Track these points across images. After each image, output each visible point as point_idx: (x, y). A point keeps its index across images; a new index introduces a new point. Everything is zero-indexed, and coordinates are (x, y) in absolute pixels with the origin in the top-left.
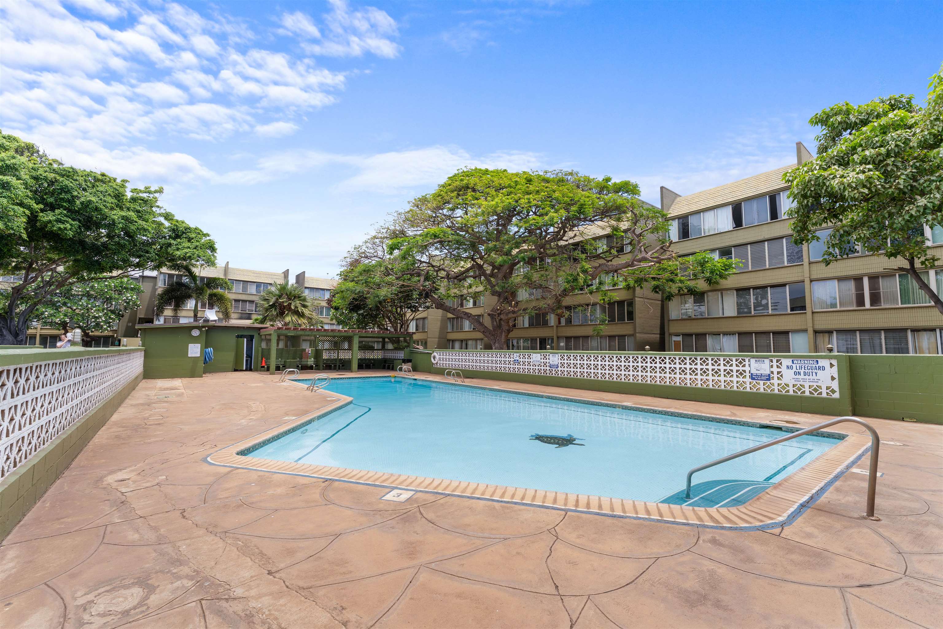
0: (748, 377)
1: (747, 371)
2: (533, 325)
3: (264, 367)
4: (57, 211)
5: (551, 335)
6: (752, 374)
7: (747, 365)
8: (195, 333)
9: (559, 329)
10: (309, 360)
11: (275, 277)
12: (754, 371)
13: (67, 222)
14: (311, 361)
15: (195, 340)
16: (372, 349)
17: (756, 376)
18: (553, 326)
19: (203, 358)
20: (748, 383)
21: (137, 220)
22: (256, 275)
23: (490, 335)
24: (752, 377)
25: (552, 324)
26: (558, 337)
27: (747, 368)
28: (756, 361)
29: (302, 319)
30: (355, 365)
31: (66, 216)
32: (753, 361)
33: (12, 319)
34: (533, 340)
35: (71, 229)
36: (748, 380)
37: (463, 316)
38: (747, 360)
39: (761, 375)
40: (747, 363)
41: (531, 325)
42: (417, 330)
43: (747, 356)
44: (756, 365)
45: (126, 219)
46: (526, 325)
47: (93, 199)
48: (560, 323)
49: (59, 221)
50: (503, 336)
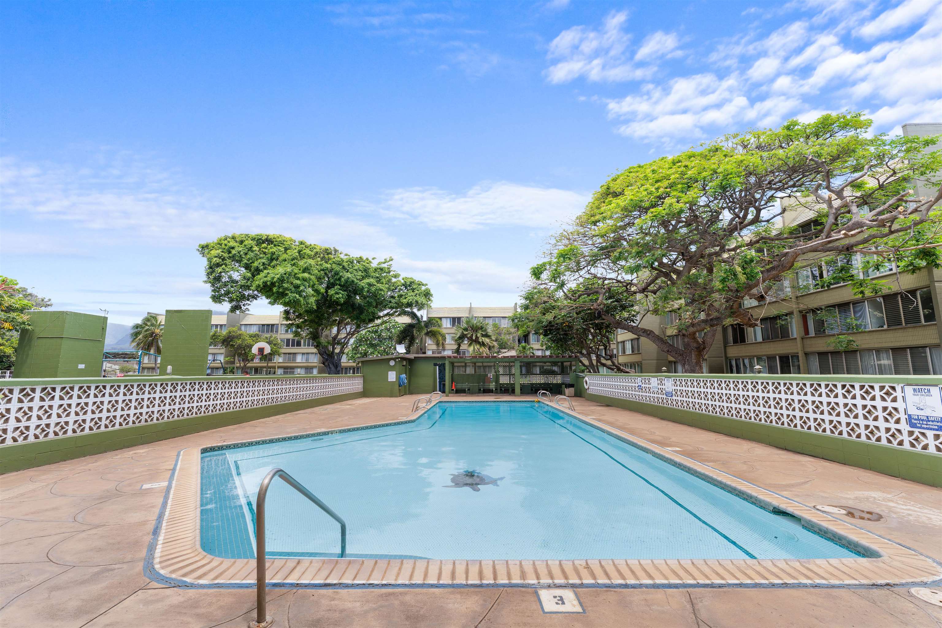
0: (903, 421)
1: (901, 410)
2: (768, 338)
3: (453, 390)
4: (336, 287)
5: (795, 351)
6: (910, 416)
7: (900, 399)
8: (392, 363)
9: (807, 342)
10: (491, 384)
11: (507, 311)
12: (912, 411)
13: (340, 293)
14: (492, 386)
15: (392, 368)
16: (553, 373)
17: (918, 419)
18: (796, 339)
19: (397, 383)
20: (905, 433)
21: (376, 284)
22: (492, 311)
23: (677, 356)
24: (910, 420)
25: (795, 336)
26: (806, 354)
27: (900, 405)
28: (915, 390)
29: (483, 347)
30: (518, 390)
31: (340, 289)
32: (909, 390)
33: (334, 357)
34: (771, 358)
35: (342, 297)
36: (904, 427)
37: (642, 334)
38: (898, 388)
39: (928, 419)
40: (898, 394)
41: (766, 339)
42: (633, 351)
43: (898, 381)
44: (917, 399)
45: (370, 285)
46: (760, 339)
47: (350, 276)
48: (807, 332)
49: (337, 293)
50: (693, 356)
